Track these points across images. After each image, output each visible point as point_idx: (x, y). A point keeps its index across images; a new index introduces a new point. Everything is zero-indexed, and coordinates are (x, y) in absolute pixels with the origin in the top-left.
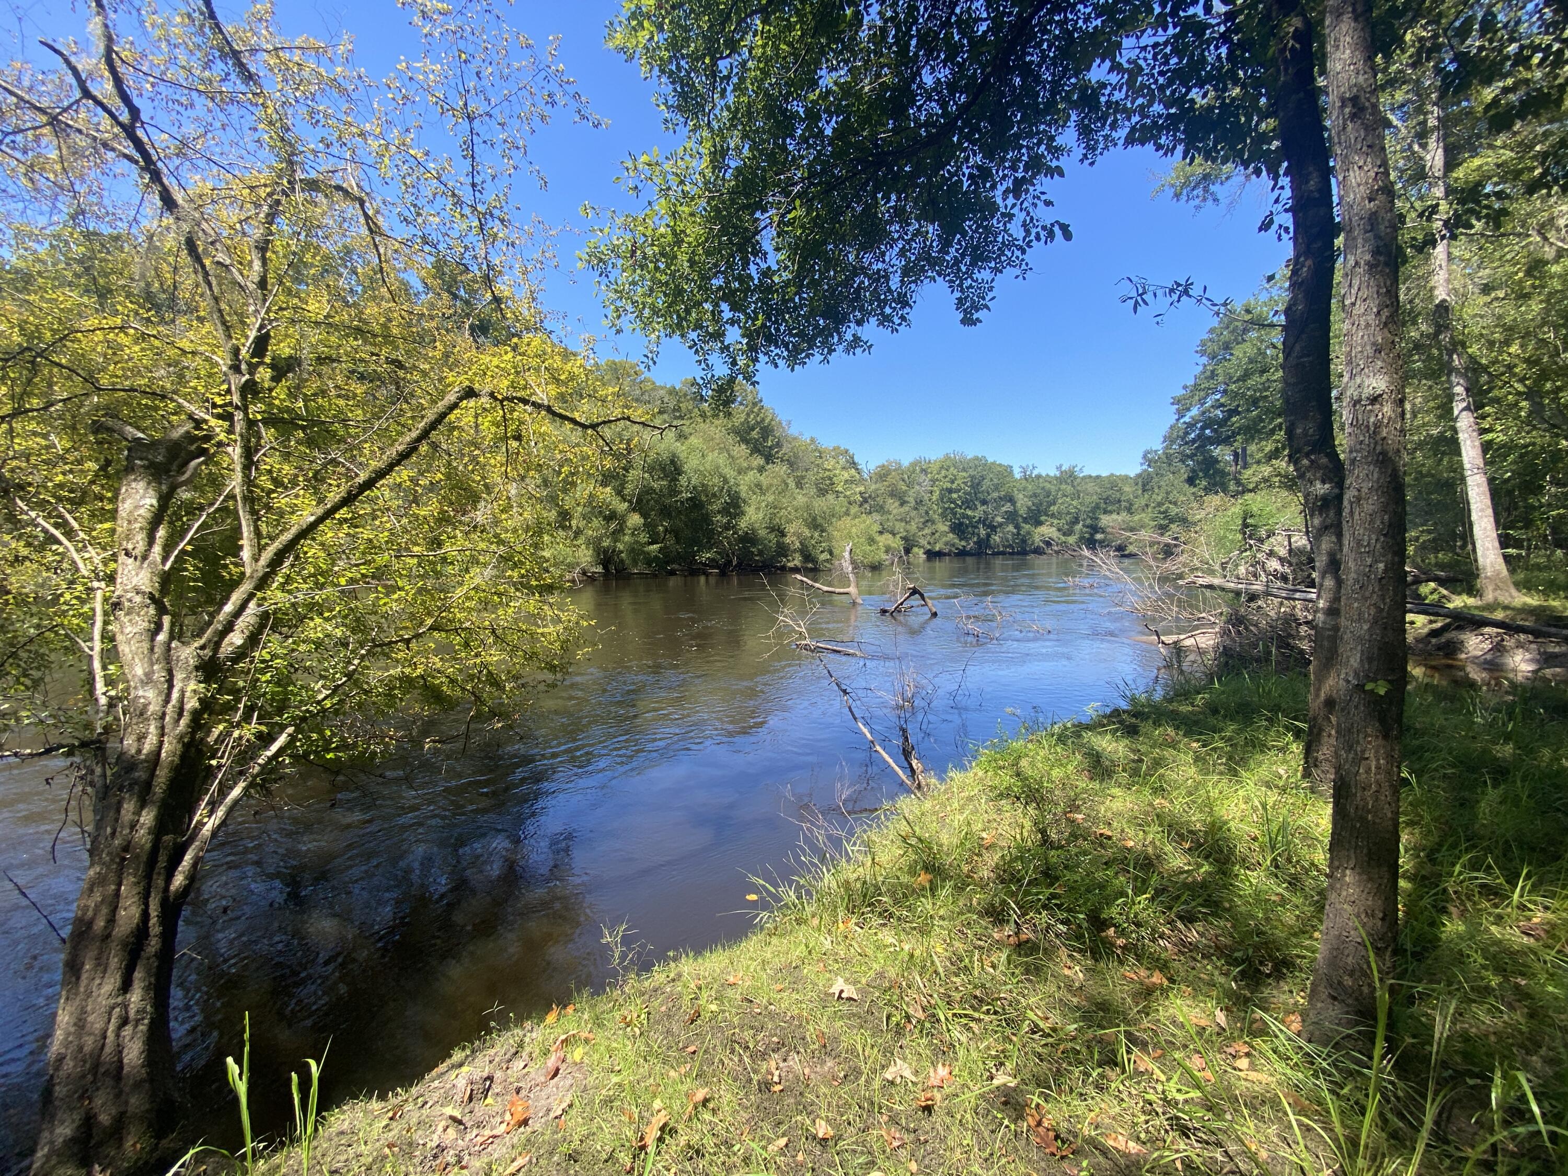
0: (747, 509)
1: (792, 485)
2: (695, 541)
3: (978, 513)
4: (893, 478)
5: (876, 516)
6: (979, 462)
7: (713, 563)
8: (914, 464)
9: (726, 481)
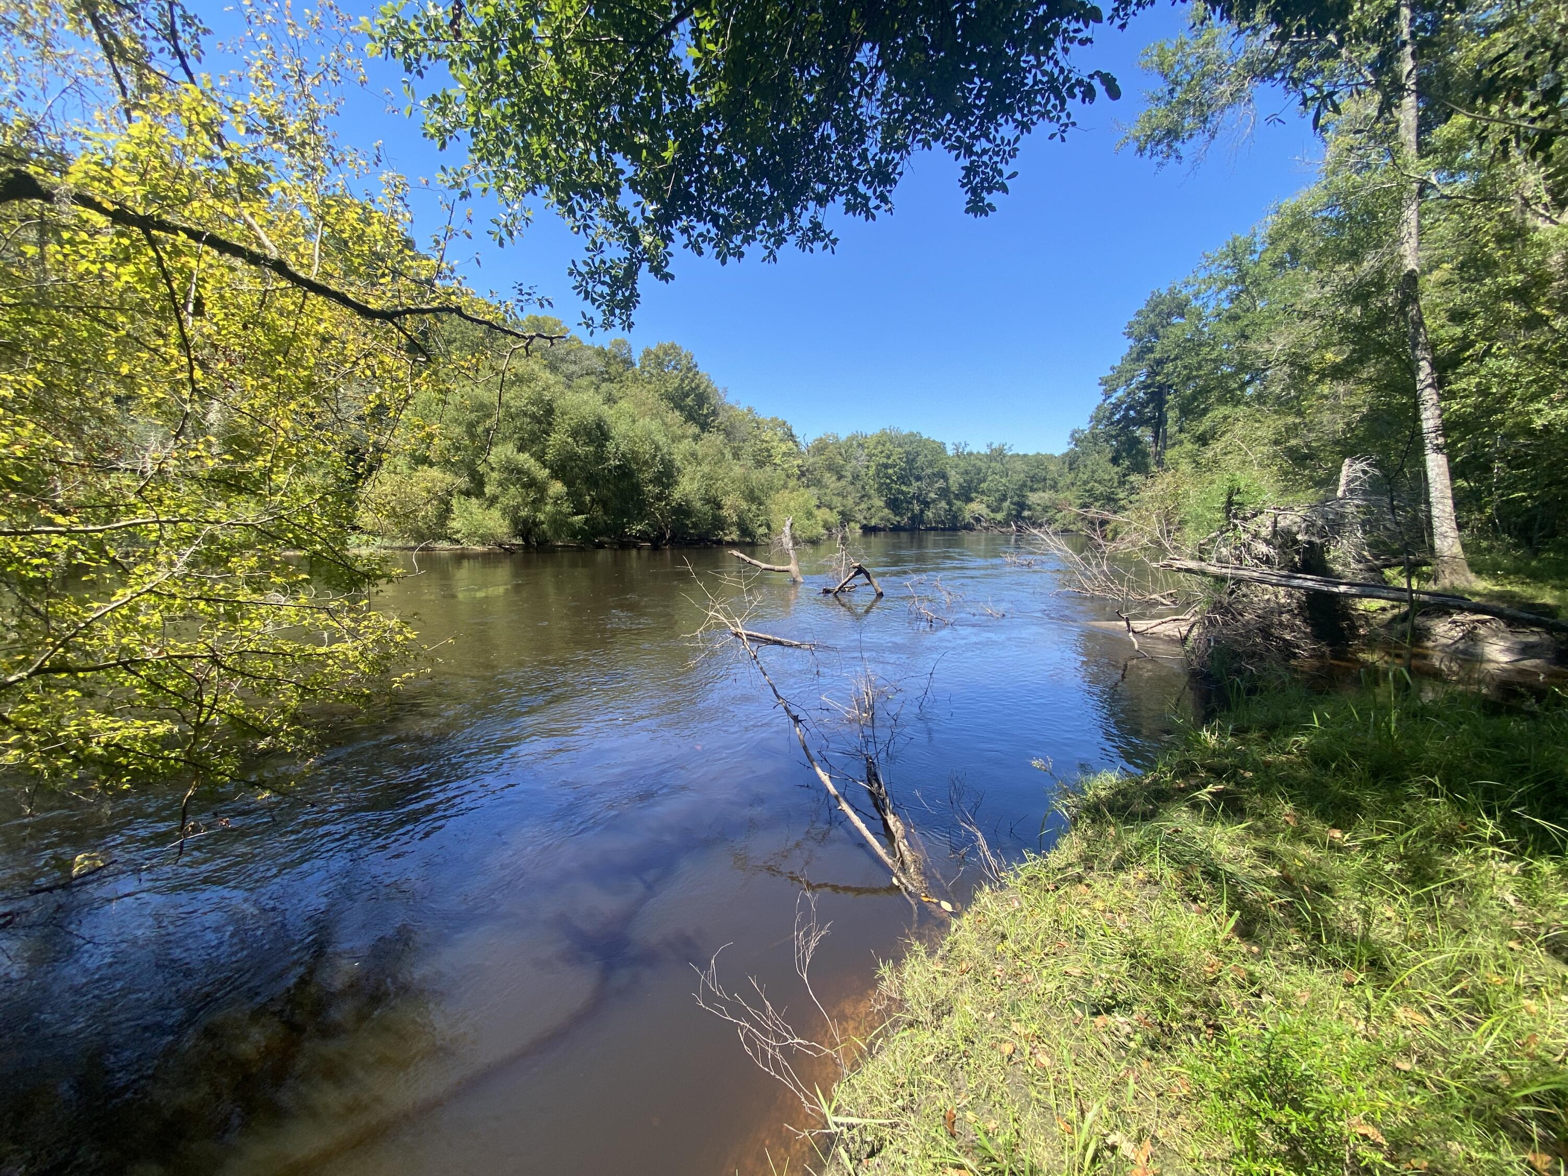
0: (680, 479)
1: (729, 456)
2: (624, 512)
3: (912, 489)
4: (830, 452)
5: (814, 490)
6: (913, 438)
7: (644, 536)
8: (852, 438)
9: (657, 448)
